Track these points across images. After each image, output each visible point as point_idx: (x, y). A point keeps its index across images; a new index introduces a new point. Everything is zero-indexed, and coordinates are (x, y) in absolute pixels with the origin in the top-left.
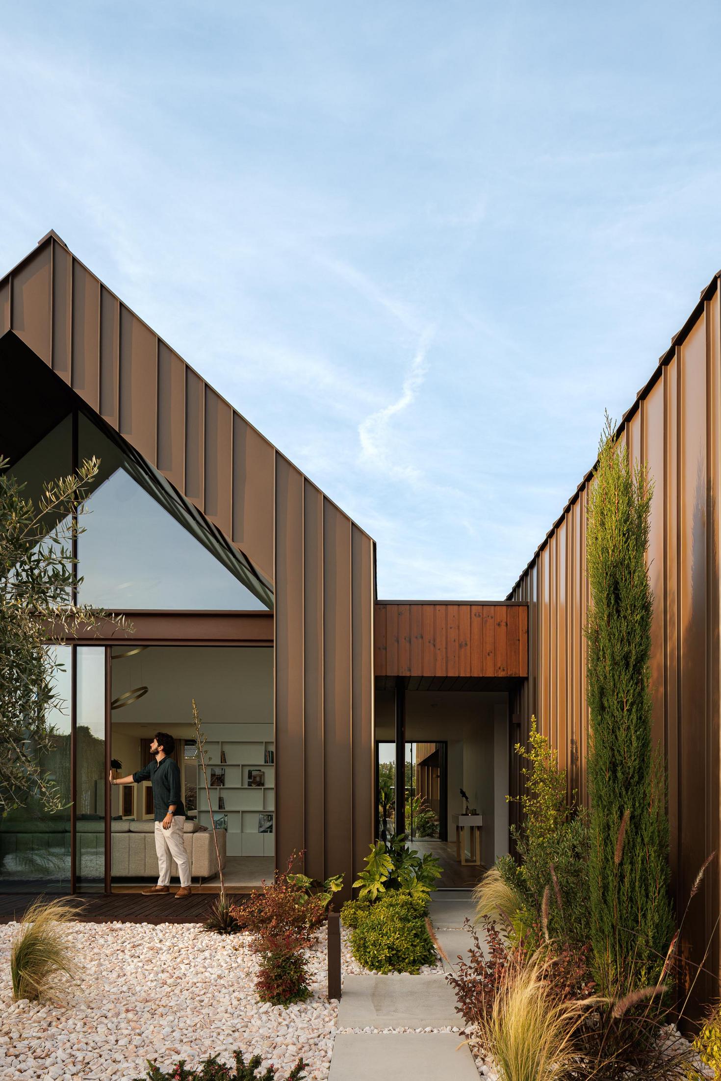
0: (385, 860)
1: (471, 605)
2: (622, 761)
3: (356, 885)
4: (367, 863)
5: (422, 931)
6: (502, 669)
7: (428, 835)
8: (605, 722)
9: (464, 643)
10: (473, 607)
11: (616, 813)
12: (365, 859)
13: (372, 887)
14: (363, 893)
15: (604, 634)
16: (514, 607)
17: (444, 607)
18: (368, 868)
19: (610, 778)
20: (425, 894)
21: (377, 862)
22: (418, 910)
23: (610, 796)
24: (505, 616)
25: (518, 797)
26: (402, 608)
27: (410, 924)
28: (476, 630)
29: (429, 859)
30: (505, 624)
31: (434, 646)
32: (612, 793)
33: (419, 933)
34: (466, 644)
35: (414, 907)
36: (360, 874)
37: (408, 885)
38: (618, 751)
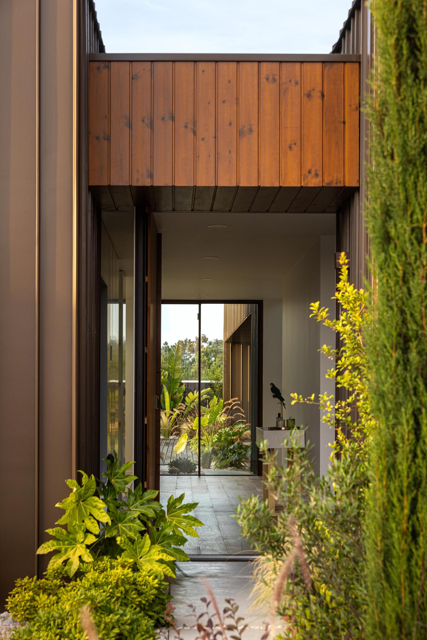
0: (95, 507)
1: (259, 62)
2: (417, 331)
3: (43, 550)
4: (62, 512)
5: (132, 629)
6: (313, 173)
7: (232, 465)
8: (391, 265)
9: (246, 129)
10: (264, 65)
11: (408, 421)
12: (57, 505)
13: (70, 553)
14: (55, 563)
15: (393, 111)
16: (336, 66)
17: (212, 65)
18: (62, 521)
19: (398, 362)
20: (164, 566)
21: (80, 511)
22: (145, 593)
23: (397, 392)
24: (319, 80)
25: (313, 397)
26: (138, 67)
27: (113, 618)
28: (268, 105)
29: (178, 506)
30: (319, 94)
31: (195, 133)
32: (401, 388)
33: (126, 633)
34: (251, 130)
35: (139, 588)
36: (50, 531)
37: (135, 550)
38: (412, 315)
